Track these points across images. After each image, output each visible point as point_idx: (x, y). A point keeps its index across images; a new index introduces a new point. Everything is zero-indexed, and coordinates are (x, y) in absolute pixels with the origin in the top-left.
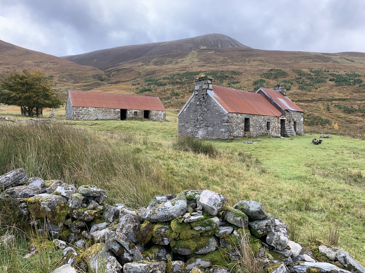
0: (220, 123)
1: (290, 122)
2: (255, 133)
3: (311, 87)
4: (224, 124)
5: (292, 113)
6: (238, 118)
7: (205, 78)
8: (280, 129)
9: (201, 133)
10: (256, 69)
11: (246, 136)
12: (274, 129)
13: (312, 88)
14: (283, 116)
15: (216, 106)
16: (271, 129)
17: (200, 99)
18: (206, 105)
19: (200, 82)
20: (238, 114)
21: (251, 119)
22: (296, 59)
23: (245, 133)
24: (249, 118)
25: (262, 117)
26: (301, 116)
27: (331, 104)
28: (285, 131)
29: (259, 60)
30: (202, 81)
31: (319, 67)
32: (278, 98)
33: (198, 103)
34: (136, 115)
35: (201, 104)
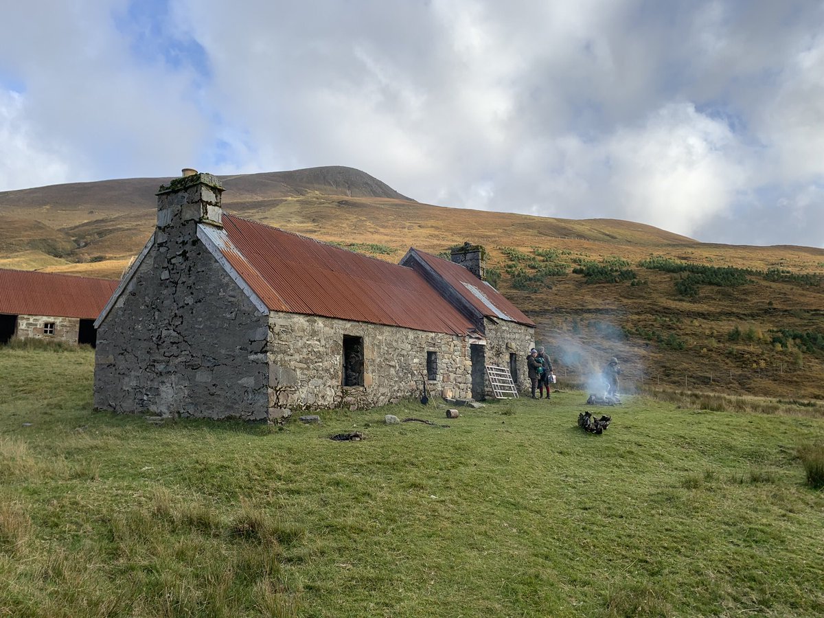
0: (237, 351)
1: (498, 354)
2: (382, 390)
3: (539, 283)
4: (252, 357)
5: (504, 328)
6: (314, 333)
7: (192, 181)
8: (469, 377)
9: (170, 396)
10: (426, 244)
11: (347, 405)
12: (452, 376)
13: (540, 285)
14: (478, 336)
15: (227, 285)
16: (440, 377)
17: (173, 261)
18: (190, 282)
19: (173, 196)
20: (315, 321)
21: (367, 342)
22: (506, 228)
23: (345, 393)
24: (360, 338)
25: (411, 335)
26: (527, 337)
27: (581, 320)
28: (487, 383)
29: (432, 227)
30: (180, 194)
31: (552, 245)
32: (464, 284)
33: (165, 275)
34: (51, 332)
35: (176, 277)
